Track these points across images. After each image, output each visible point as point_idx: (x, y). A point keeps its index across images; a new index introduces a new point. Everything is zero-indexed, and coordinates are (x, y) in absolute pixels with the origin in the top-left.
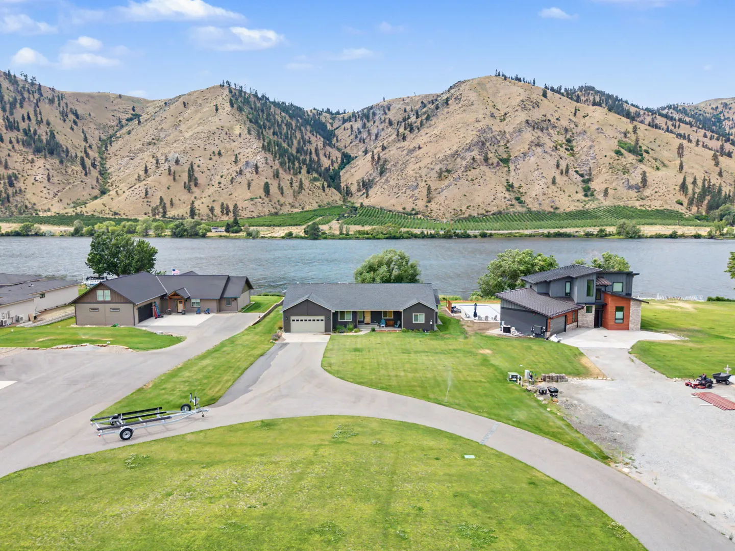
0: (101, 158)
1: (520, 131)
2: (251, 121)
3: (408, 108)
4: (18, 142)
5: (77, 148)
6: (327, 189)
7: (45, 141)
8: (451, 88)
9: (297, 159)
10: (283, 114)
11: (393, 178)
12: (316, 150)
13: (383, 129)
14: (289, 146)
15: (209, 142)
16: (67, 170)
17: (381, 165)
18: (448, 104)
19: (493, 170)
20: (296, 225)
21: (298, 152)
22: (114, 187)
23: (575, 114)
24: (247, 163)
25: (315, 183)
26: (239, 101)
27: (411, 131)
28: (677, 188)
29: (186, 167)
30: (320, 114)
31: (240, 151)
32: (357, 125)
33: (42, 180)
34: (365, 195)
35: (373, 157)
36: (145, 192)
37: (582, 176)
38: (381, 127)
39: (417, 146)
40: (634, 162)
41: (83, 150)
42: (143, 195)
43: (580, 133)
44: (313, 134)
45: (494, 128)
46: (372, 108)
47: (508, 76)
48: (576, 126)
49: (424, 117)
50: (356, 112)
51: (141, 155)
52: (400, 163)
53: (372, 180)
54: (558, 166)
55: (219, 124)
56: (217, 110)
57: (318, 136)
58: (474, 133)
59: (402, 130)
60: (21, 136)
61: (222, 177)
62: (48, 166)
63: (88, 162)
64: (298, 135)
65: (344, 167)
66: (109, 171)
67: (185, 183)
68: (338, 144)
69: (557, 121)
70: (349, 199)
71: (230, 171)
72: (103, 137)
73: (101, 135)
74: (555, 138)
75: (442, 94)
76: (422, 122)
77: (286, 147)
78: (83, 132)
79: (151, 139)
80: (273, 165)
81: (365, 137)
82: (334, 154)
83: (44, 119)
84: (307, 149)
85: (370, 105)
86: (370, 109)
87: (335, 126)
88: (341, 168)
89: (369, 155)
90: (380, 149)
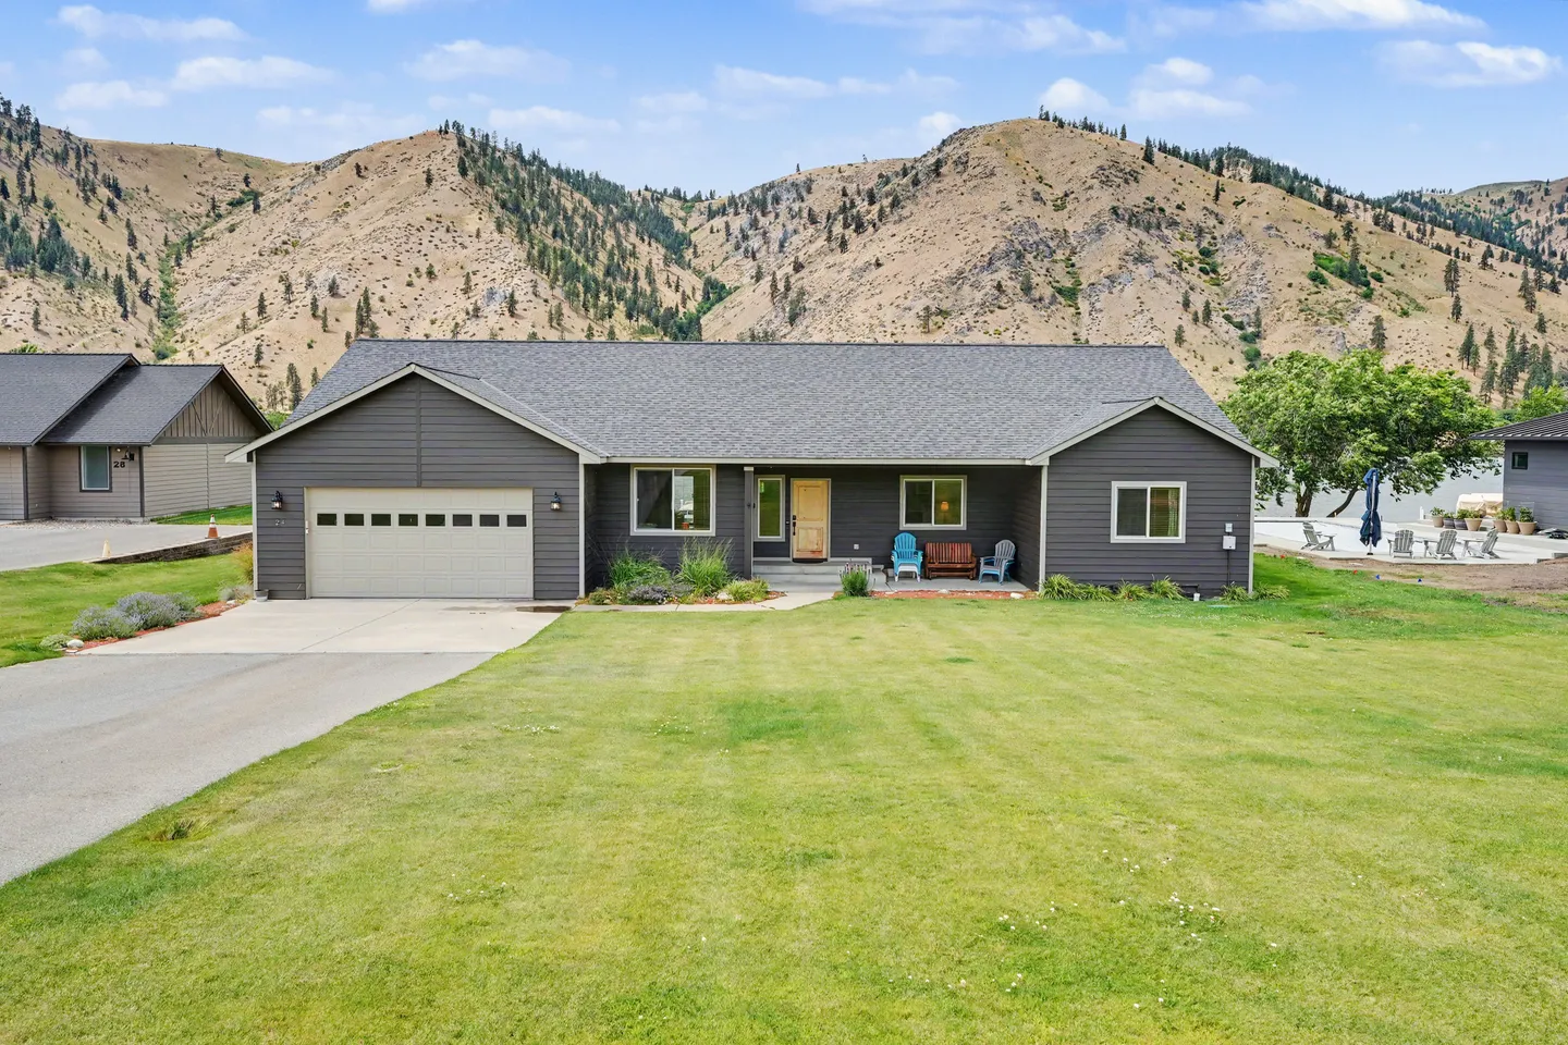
0: (166, 282)
1: (1099, 231)
2: (504, 206)
3: (852, 189)
5: (108, 256)
7: (35, 242)
8: (944, 142)
9: (605, 289)
10: (577, 196)
11: (819, 326)
12: (649, 272)
13: (795, 232)
14: (587, 259)
15: (407, 247)
16: (82, 305)
17: (791, 302)
18: (938, 175)
19: (1043, 313)
21: (608, 273)
22: (188, 343)
23: (1217, 197)
24: (491, 294)
25: (645, 338)
26: (480, 163)
27: (860, 228)
28: (1455, 354)
29: (353, 301)
30: (659, 197)
31: (475, 266)
32: (739, 222)
33: (22, 324)
35: (774, 286)
36: (254, 353)
37: (1240, 326)
38: (790, 228)
39: (873, 261)
40: (1352, 297)
41: (124, 265)
42: (251, 360)
43: (1230, 236)
44: (643, 241)
45: (1042, 223)
46: (772, 186)
47: (1066, 119)
48: (1221, 223)
49: (886, 202)
50: (737, 195)
51: (253, 277)
52: (835, 296)
53: (773, 333)
54: (1186, 304)
55: (432, 210)
57: (654, 244)
58: (998, 232)
59: (838, 229)
61: (433, 322)
62: (36, 295)
63: (132, 291)
64: (610, 241)
65: (709, 309)
66: (180, 310)
67: (348, 336)
68: (696, 261)
69: (1180, 212)
71: (452, 310)
72: (174, 239)
73: (170, 234)
74: (1177, 245)
75: (925, 156)
76: (881, 211)
77: (581, 262)
78: (128, 225)
79: (278, 242)
80: (550, 298)
81: (756, 247)
82: (690, 281)
83: (40, 195)
84: (629, 269)
85: (767, 181)
86: (768, 190)
87: (691, 224)
88: (702, 311)
89: (766, 282)
90: (790, 270)
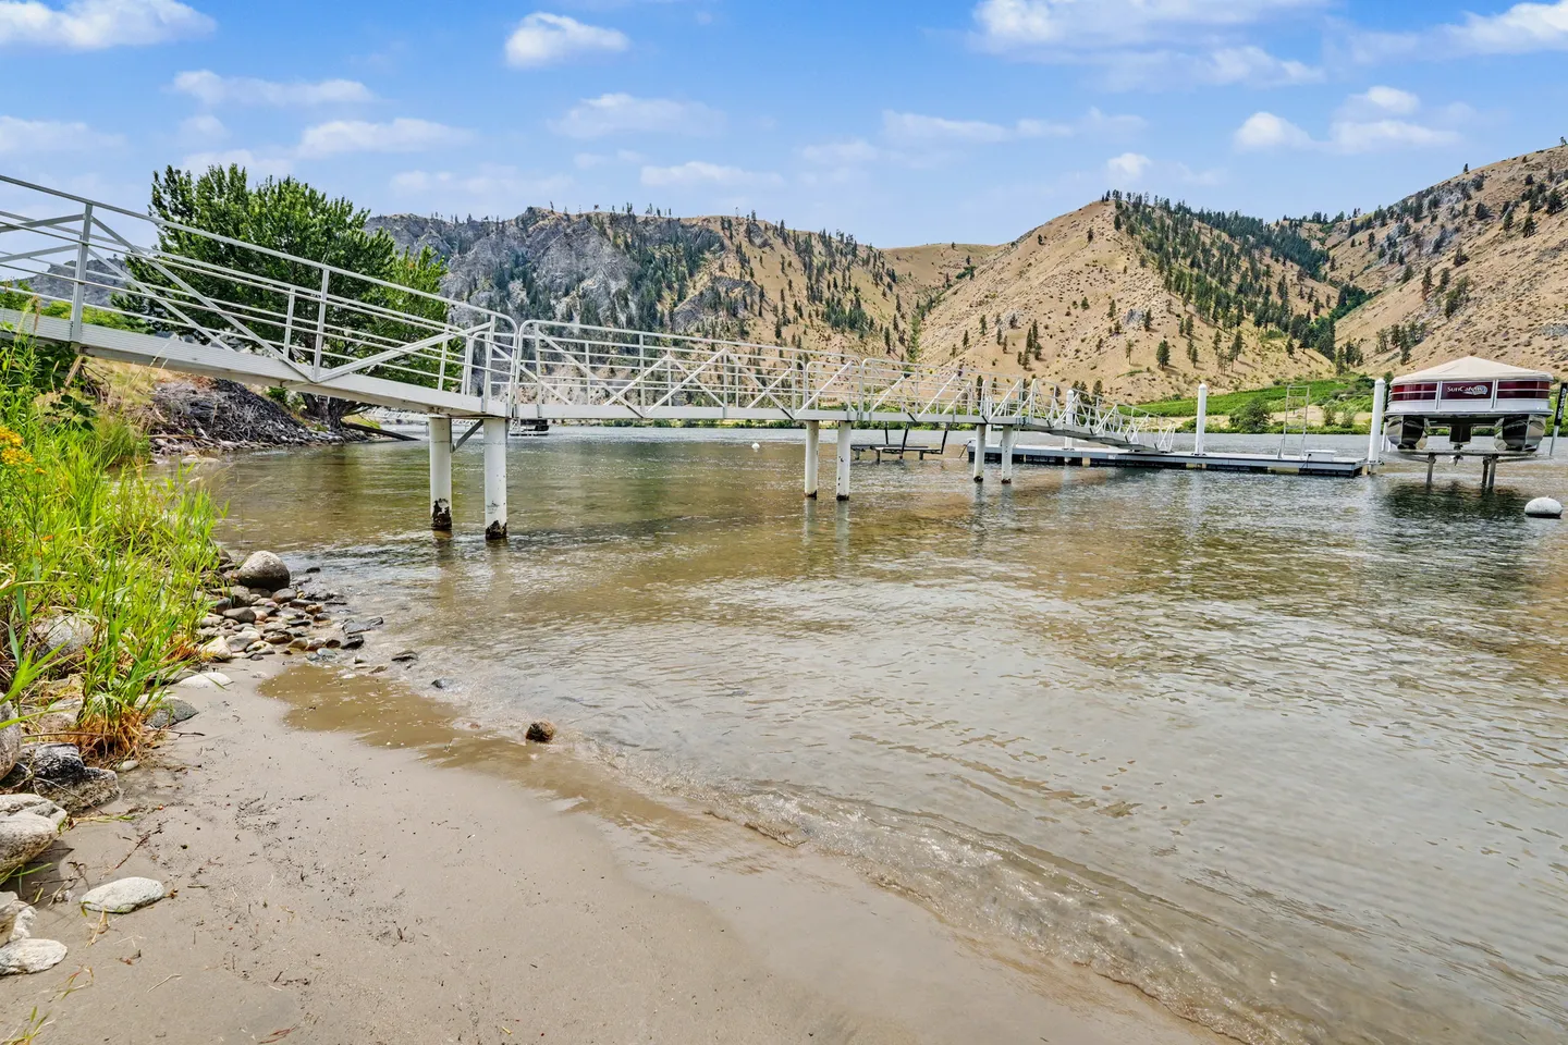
0: (914, 330)
2: (1149, 248)
3: (1541, 175)
4: (817, 316)
5: (884, 317)
6: (1298, 353)
7: (847, 312)
9: (1236, 303)
10: (1216, 232)
11: (1483, 315)
12: (1281, 286)
13: (1457, 230)
14: (1221, 282)
15: (1069, 288)
16: (867, 347)
17: (1450, 295)
20: (1216, 414)
21: (1240, 290)
22: (921, 367)
24: (1132, 314)
25: (1273, 342)
26: (1133, 219)
27: (1555, 208)
29: (1025, 330)
30: (1297, 224)
31: (1121, 295)
32: (1386, 232)
34: (1400, 357)
35: (1427, 282)
36: (957, 370)
38: (1450, 227)
41: (892, 322)
44: (1277, 261)
46: (1430, 192)
50: (1385, 208)
51: (964, 323)
52: (1511, 282)
53: (1423, 325)
55: (1089, 256)
56: (1090, 237)
57: (1289, 263)
59: (1520, 215)
60: (822, 308)
61: (1083, 341)
62: (844, 344)
63: (894, 336)
64: (1245, 264)
65: (1344, 314)
66: (920, 347)
67: (1020, 354)
68: (1333, 274)
70: (1352, 369)
71: (1100, 330)
72: (922, 303)
73: (921, 300)
77: (1215, 283)
78: (897, 296)
79: (982, 296)
80: (1182, 314)
81: (1405, 250)
82: (1323, 291)
83: (853, 285)
84: (1261, 286)
85: (1424, 188)
86: (1424, 196)
87: (1329, 243)
88: (1336, 316)
89: (1416, 282)
90: (1450, 265)
